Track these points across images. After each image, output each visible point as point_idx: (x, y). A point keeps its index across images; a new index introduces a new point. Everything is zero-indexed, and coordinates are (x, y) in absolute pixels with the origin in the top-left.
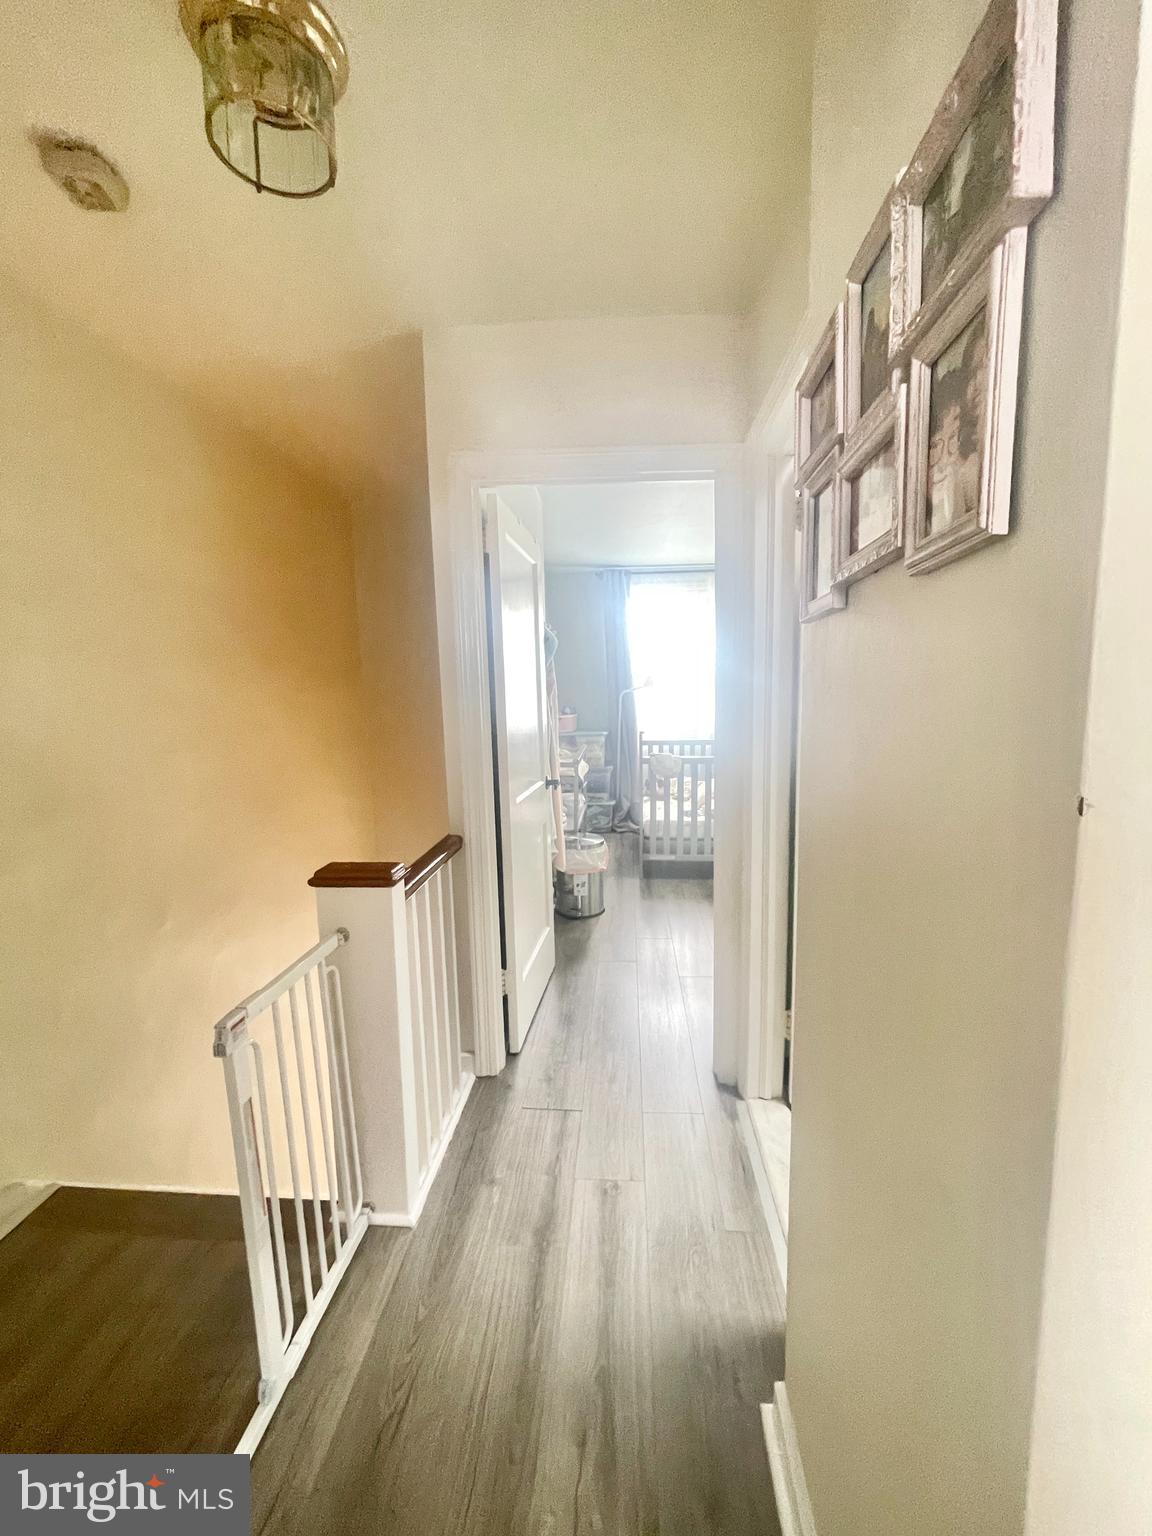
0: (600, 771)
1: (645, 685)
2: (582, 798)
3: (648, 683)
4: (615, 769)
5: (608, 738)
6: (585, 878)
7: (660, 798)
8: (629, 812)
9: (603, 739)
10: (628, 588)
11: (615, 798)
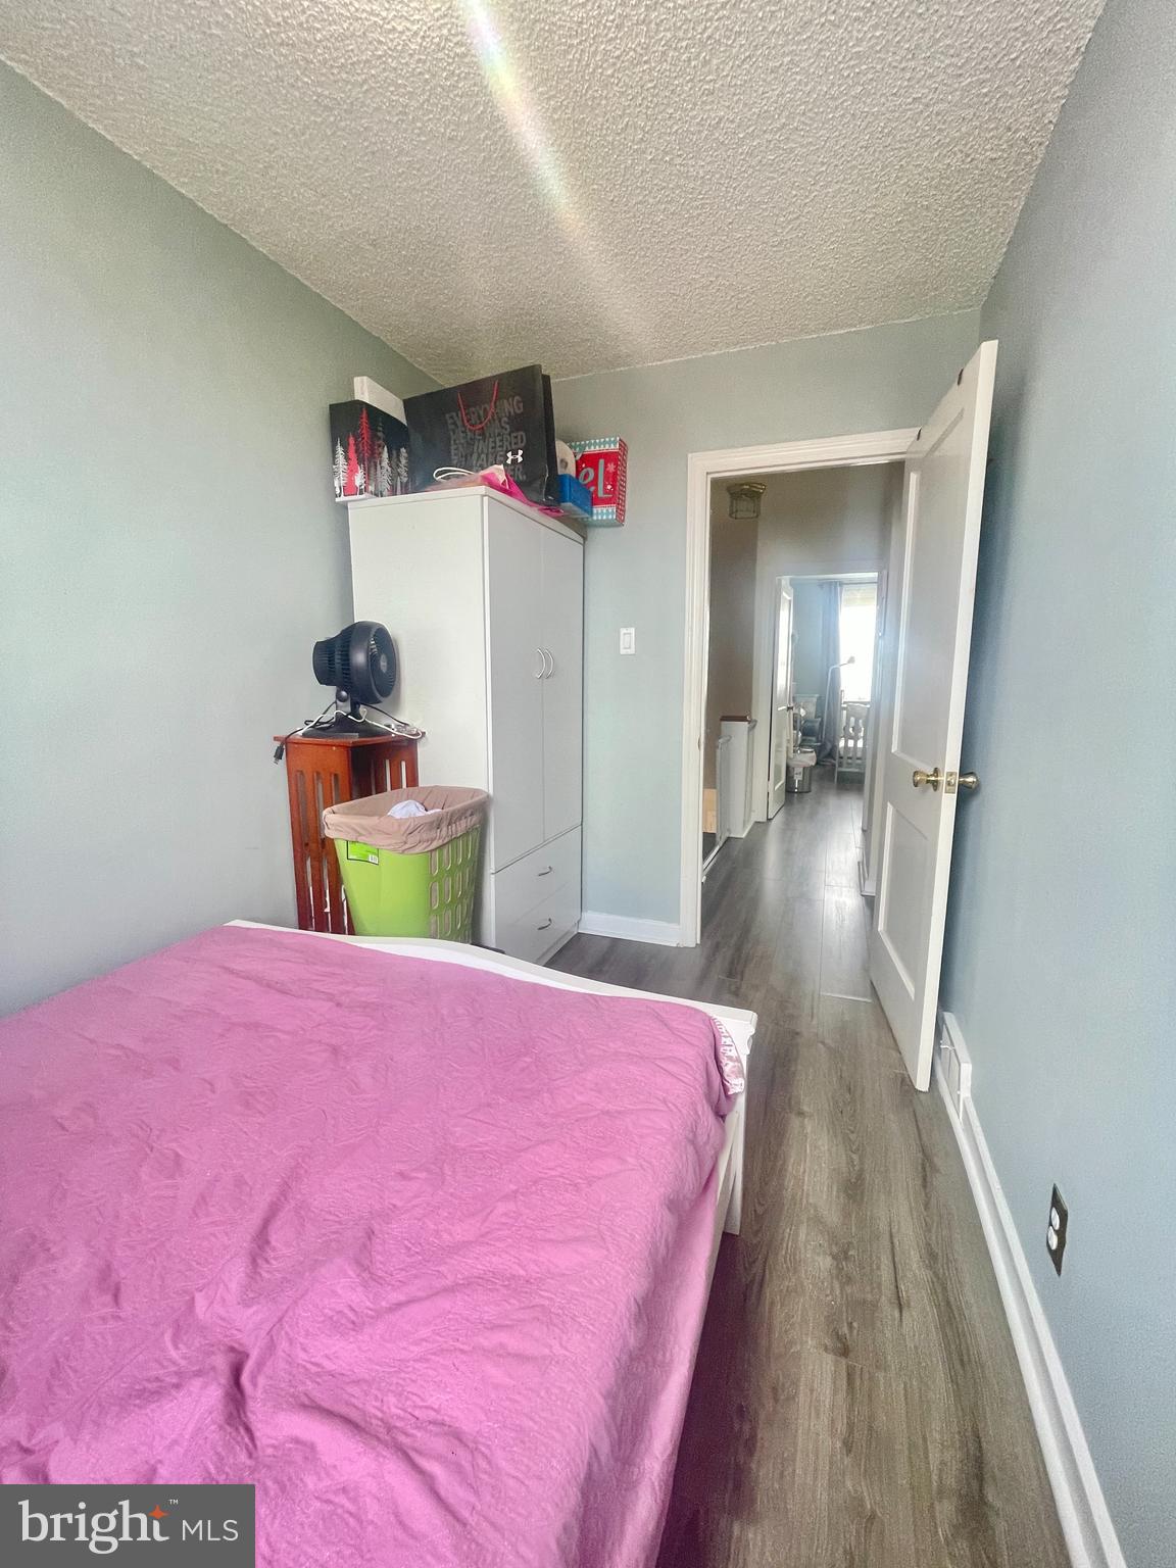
0: (811, 722)
1: (849, 662)
2: (800, 734)
3: (851, 660)
4: (822, 721)
5: (819, 698)
6: (801, 770)
7: (851, 738)
8: (831, 750)
9: (815, 700)
10: (841, 593)
11: (821, 741)
